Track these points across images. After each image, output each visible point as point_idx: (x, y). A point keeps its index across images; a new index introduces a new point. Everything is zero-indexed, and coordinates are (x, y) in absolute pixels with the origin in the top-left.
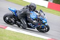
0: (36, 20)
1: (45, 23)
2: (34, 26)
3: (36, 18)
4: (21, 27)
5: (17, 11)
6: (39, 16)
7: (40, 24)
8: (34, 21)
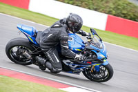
0: (83, 53)
1: (103, 59)
2: (78, 67)
3: (81, 49)
4: (47, 69)
5: (37, 33)
6: (90, 43)
7: (92, 63)
8: (77, 56)
